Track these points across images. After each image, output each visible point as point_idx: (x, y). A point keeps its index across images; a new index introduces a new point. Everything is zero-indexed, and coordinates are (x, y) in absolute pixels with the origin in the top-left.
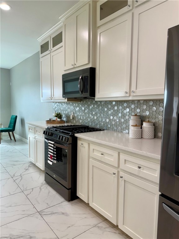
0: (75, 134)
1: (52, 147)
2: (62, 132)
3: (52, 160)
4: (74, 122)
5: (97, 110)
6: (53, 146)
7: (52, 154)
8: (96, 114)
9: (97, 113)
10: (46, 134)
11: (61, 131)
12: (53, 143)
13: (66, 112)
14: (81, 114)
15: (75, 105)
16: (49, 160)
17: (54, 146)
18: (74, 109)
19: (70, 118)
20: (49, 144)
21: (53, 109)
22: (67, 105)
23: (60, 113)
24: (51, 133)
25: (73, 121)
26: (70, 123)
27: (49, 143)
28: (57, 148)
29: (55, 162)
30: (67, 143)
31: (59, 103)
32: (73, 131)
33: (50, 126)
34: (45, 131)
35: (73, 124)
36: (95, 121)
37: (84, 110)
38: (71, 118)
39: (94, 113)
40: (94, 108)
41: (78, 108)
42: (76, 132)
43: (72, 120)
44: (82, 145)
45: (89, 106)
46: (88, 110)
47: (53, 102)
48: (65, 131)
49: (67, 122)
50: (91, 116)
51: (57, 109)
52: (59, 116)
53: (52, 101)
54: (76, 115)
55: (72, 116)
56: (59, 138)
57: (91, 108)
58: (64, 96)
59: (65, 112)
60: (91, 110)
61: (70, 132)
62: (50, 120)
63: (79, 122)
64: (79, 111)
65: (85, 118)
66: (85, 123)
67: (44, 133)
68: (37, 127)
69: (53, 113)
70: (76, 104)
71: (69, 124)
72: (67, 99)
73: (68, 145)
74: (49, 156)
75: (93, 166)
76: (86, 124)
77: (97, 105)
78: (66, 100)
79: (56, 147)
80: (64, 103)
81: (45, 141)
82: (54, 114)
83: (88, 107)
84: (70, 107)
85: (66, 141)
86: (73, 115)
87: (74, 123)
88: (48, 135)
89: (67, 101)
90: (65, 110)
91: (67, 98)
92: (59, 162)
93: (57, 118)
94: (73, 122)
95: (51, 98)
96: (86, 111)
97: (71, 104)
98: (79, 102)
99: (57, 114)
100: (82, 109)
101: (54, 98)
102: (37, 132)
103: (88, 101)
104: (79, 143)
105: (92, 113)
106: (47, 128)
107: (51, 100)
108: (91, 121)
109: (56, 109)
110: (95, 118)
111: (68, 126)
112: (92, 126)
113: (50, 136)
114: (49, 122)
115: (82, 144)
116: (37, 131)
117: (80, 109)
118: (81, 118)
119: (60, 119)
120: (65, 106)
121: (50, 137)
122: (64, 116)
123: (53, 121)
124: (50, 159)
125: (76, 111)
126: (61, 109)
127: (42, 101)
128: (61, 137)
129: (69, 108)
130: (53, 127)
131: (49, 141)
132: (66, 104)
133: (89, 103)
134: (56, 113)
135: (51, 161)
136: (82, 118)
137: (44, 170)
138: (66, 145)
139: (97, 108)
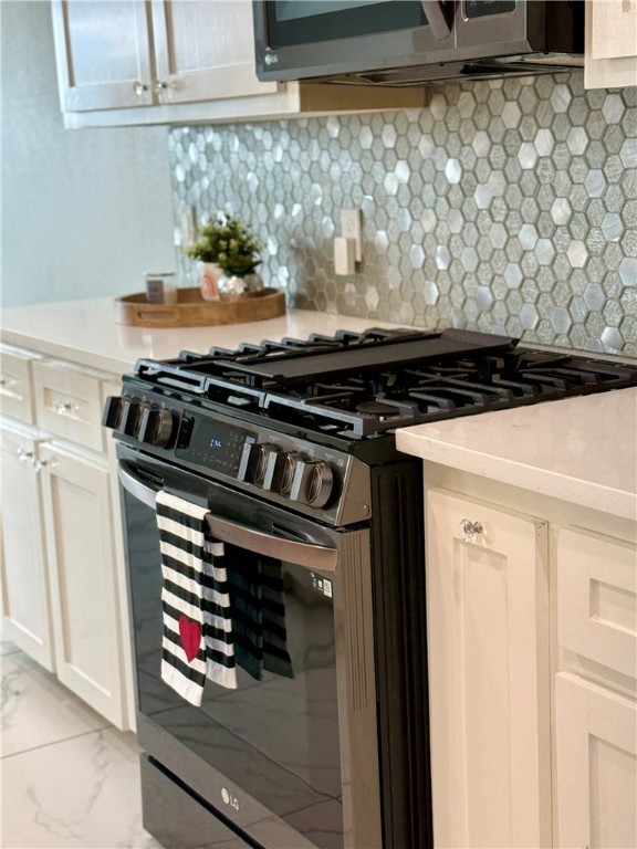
0: (399, 432)
1: (188, 547)
2: (276, 411)
3: (198, 665)
4: (372, 298)
5: (596, 175)
6: (197, 538)
7: (197, 614)
8: (583, 221)
9: (595, 209)
10: (131, 430)
11: (267, 399)
12: (199, 512)
13: (287, 211)
14: (429, 223)
15: (367, 139)
16: (175, 662)
17: (209, 538)
18: (367, 181)
19: (330, 266)
20: (165, 524)
21: (175, 185)
22: (295, 150)
23: (233, 227)
24: (175, 417)
25: (362, 291)
26: (332, 307)
27: (165, 511)
28: (235, 558)
29: (227, 678)
30: (327, 517)
31: (219, 126)
32: (380, 399)
33: (163, 346)
34: (115, 404)
35: (358, 327)
36: (578, 284)
37: (466, 189)
38: (342, 266)
39: (560, 212)
40: (561, 161)
41: (402, 172)
42: (406, 408)
43: (350, 288)
44: (474, 538)
45: (508, 144)
46: (496, 180)
47: (173, 126)
48: (301, 405)
49: (305, 302)
50: (527, 236)
51: (206, 182)
52: (227, 251)
53: (164, 114)
54: (382, 234)
55: (351, 244)
56: (253, 474)
57: (530, 164)
58: (273, 67)
59: (278, 211)
60: (529, 183)
61: (351, 409)
62: (155, 287)
63: (416, 298)
64: (412, 192)
65: (468, 260)
66: (471, 308)
67: (111, 420)
68: (49, 357)
69: (177, 224)
70: (377, 137)
71: (329, 325)
72: (294, 87)
73: (335, 536)
74: (172, 624)
75: (592, 737)
76: (485, 319)
77: (596, 128)
78: (291, 102)
79: (228, 547)
80: (270, 123)
81: (127, 497)
82: (182, 238)
83: (498, 155)
84: (325, 161)
85: (322, 497)
86: (356, 235)
87: (373, 316)
88: (148, 439)
89: (304, 108)
90: (280, 193)
91: (302, 80)
92: (257, 676)
93: (213, 268)
94: (362, 302)
95: (155, 90)
96: (480, 199)
97: (335, 131)
98: (412, 114)
99: (216, 237)
100: (439, 174)
101: (179, 87)
102: (47, 402)
103: (496, 98)
104: (443, 515)
105: (543, 212)
106: (132, 372)
107: (156, 103)
108: (531, 288)
109: (196, 189)
110: (577, 255)
111: (319, 347)
112: (546, 337)
113: (168, 445)
114: (147, 306)
115: (478, 530)
116: (46, 390)
117: (426, 174)
118: (429, 260)
119: (240, 274)
120: (277, 152)
121: (170, 455)
122: (272, 249)
123: (185, 295)
124: (179, 653)
125: (381, 201)
126: (239, 187)
127: (72, 121)
128: (271, 460)
129: (314, 173)
130: (190, 362)
131: (164, 498)
132: (285, 140)
133: (511, 114)
134: (204, 222)
135: (192, 675)
136: (441, 265)
137: (133, 727)
138: (319, 535)
139: (597, 156)
